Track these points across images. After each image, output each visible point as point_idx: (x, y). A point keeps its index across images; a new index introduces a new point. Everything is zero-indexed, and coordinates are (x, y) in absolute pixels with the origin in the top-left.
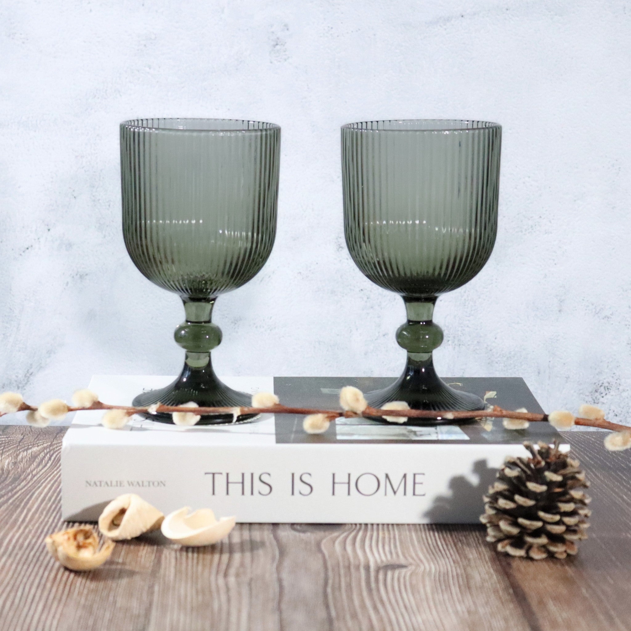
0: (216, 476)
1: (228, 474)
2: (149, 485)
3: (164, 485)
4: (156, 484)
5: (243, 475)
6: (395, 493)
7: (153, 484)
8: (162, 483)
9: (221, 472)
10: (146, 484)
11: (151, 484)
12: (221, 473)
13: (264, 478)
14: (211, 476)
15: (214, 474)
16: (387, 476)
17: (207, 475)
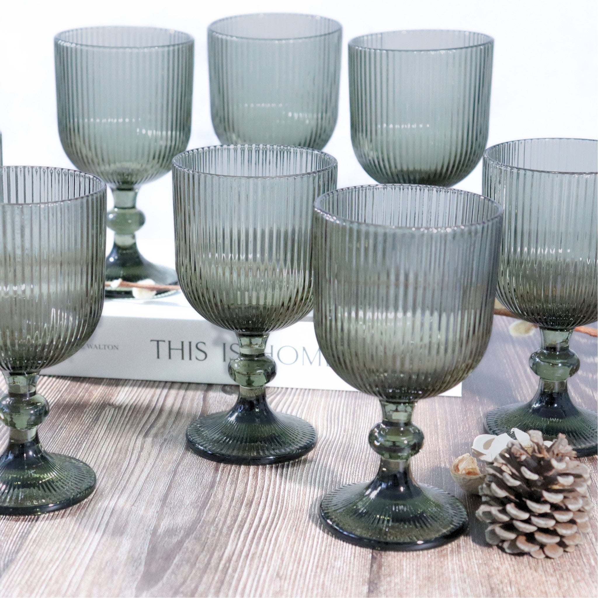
0: (160, 343)
1: (170, 342)
2: (105, 348)
3: (117, 349)
4: (110, 347)
5: (182, 343)
6: (311, 363)
7: (108, 347)
8: (115, 347)
9: (164, 339)
10: (102, 347)
11: (106, 347)
12: (164, 341)
13: (200, 346)
14: (156, 343)
15: (158, 341)
16: (304, 349)
17: (152, 342)
